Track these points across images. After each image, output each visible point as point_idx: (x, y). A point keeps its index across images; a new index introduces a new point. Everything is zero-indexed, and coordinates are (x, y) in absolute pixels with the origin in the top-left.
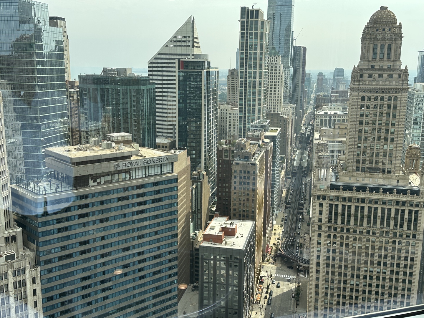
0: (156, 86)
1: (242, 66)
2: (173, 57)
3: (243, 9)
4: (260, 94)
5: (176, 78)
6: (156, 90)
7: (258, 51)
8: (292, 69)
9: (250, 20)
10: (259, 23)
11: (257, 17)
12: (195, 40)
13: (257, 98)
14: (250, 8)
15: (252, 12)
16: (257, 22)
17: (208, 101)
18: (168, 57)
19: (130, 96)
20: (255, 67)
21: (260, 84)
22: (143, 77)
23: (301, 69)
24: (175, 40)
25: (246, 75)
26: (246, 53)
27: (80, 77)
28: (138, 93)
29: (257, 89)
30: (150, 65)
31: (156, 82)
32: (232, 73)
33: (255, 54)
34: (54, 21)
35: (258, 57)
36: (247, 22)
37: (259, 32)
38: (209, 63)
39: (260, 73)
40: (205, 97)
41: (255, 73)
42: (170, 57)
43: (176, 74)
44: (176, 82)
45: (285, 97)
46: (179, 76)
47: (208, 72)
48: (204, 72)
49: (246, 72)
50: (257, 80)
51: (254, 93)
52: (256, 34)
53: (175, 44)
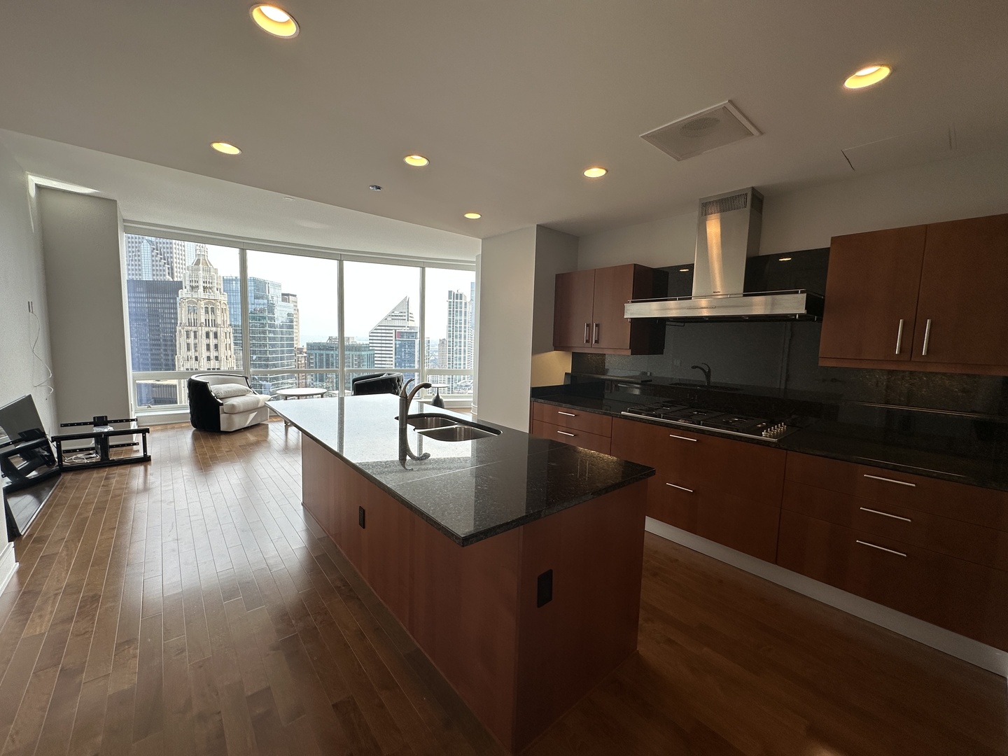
0: (376, 352)
1: (450, 337)
2: (391, 328)
4: (465, 360)
5: (393, 345)
6: (376, 355)
7: (463, 325)
9: (455, 301)
10: (463, 304)
11: (461, 299)
12: (410, 318)
14: (456, 292)
15: (457, 295)
16: (461, 303)
18: (387, 328)
19: (353, 360)
20: (460, 337)
21: (465, 351)
22: (364, 344)
24: (393, 314)
25: (453, 344)
26: (453, 326)
27: (308, 344)
29: (462, 355)
30: (371, 335)
31: (376, 348)
32: (442, 342)
33: (460, 327)
34: (285, 297)
35: (463, 329)
36: (453, 302)
37: (463, 310)
39: (465, 343)
41: (460, 342)
42: (389, 328)
43: (393, 342)
44: (393, 349)
46: (396, 344)
48: (418, 341)
49: (453, 341)
51: (460, 359)
52: (461, 312)
53: (393, 318)
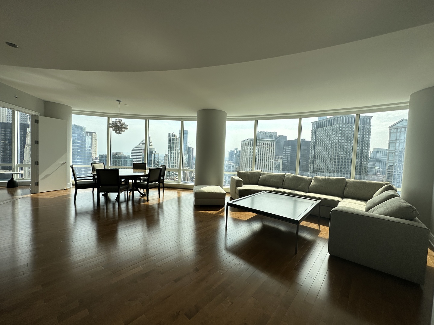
0: (133, 159)
1: (169, 153)
2: (141, 149)
3: (169, 134)
6: (133, 161)
7: (175, 148)
8: (188, 155)
9: (172, 137)
10: (175, 139)
11: (174, 137)
12: (150, 143)
13: (174, 164)
14: (172, 134)
15: (172, 135)
16: (174, 138)
17: (154, 165)
18: (139, 149)
19: (122, 163)
20: (174, 154)
21: (175, 160)
22: (127, 156)
23: (191, 155)
24: (143, 143)
25: (170, 156)
26: (170, 149)
27: (100, 155)
28: (125, 162)
30: (132, 151)
31: (133, 158)
32: (166, 155)
33: (174, 149)
34: (91, 133)
36: (171, 138)
37: (175, 142)
38: (155, 152)
39: (176, 156)
40: (153, 164)
41: (174, 156)
42: (140, 149)
43: (142, 155)
44: (142, 158)
45: (185, 164)
47: (155, 155)
48: (153, 155)
49: (170, 155)
50: (174, 158)
52: (174, 142)
